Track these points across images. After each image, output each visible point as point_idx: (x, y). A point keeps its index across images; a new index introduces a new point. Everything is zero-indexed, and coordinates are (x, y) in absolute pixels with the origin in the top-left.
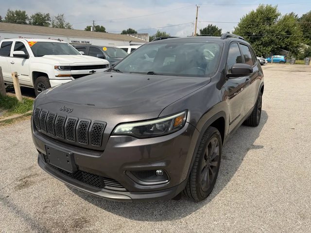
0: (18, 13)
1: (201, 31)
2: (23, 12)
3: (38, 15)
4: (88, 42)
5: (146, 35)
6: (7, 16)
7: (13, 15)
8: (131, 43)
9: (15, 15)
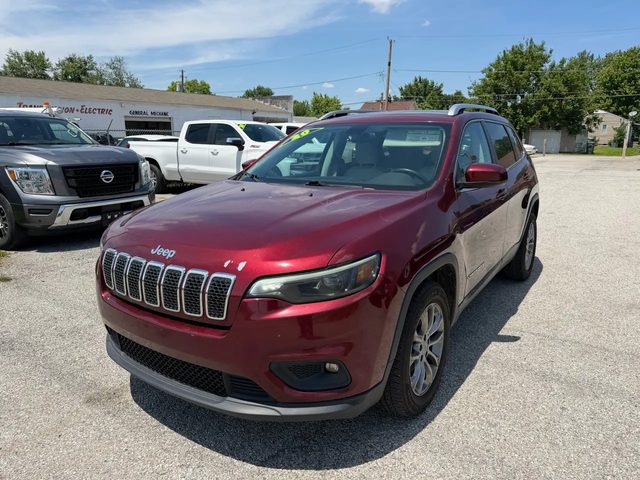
0: (29, 57)
1: (401, 89)
2: (40, 54)
3: (71, 60)
4: (165, 114)
5: (288, 98)
6: (7, 64)
7: (21, 61)
8: (256, 115)
9: (24, 61)
